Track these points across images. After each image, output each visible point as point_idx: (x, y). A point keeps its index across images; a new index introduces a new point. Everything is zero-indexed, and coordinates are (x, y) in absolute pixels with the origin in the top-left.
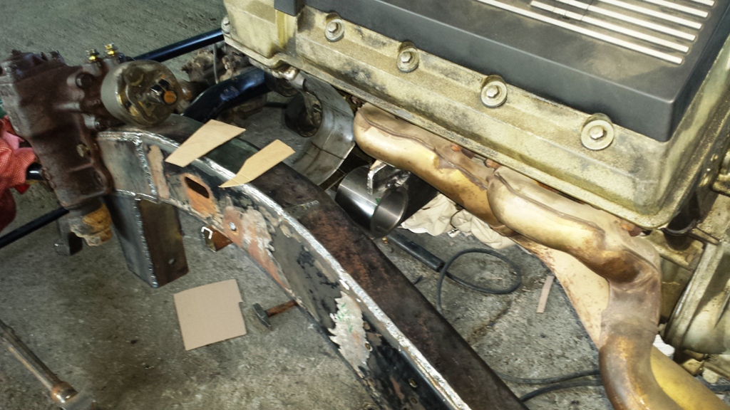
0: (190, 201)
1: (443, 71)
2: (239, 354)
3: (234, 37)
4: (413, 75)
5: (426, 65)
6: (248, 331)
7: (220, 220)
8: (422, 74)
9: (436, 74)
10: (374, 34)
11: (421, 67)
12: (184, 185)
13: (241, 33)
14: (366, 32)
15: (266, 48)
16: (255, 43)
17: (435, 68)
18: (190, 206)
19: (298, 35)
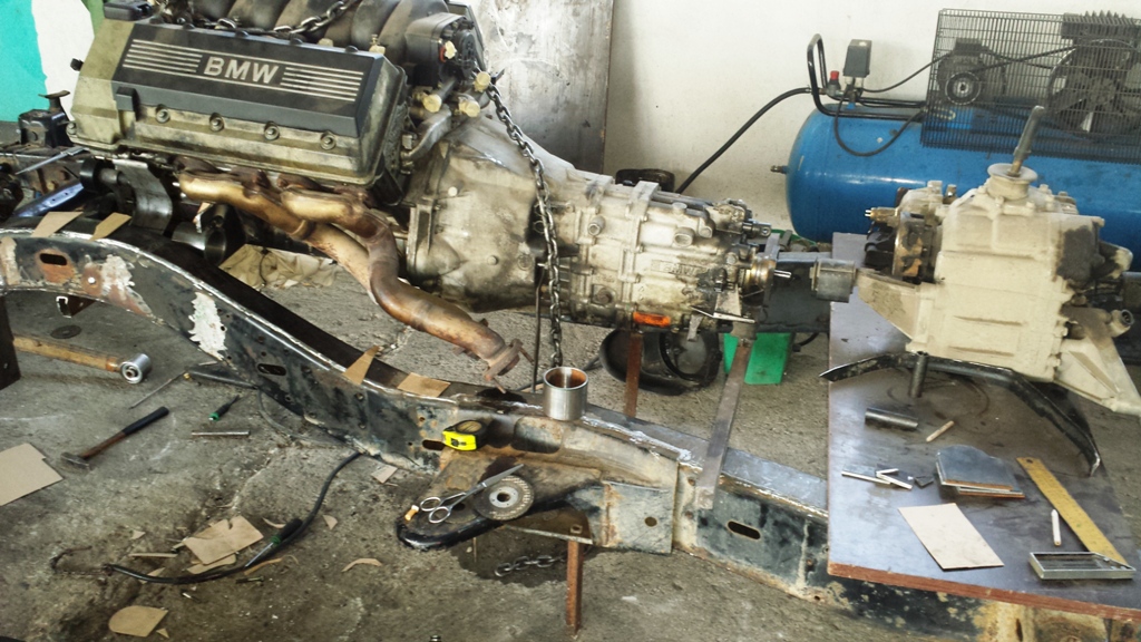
0: (46, 275)
1: (241, 126)
2: (63, 495)
3: (81, 135)
4: (222, 132)
5: (229, 125)
6: (64, 477)
7: (78, 281)
8: (227, 130)
9: (236, 129)
10: (192, 114)
11: (226, 126)
12: (39, 262)
13: (87, 131)
14: (187, 113)
15: (109, 138)
16: (100, 135)
17: (235, 125)
18: (45, 280)
19: (136, 123)
